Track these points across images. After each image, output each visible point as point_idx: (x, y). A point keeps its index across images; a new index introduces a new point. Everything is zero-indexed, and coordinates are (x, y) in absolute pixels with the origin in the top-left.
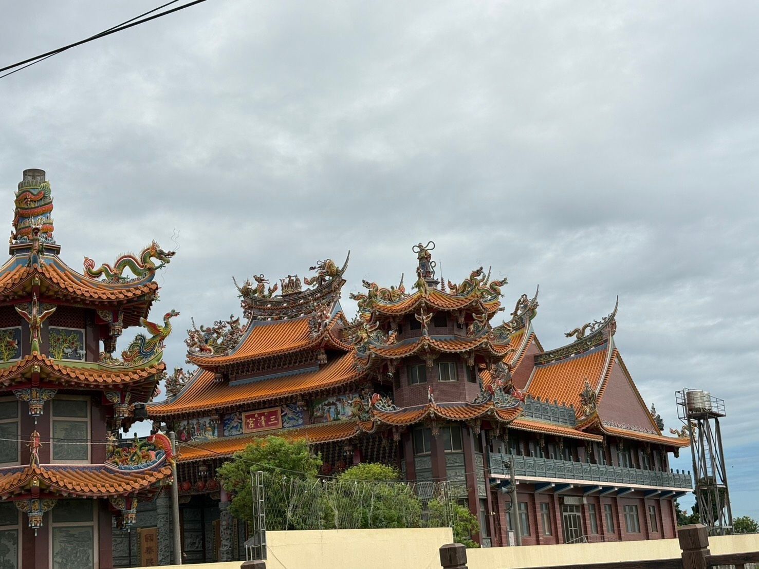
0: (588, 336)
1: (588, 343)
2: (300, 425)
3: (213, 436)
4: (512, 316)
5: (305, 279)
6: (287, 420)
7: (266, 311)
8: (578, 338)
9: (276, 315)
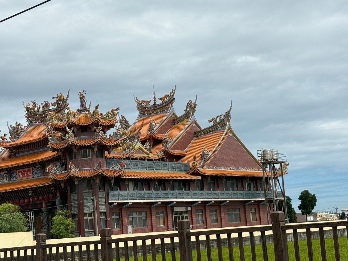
0: (218, 122)
1: (218, 126)
2: (40, 176)
3: (7, 180)
4: (185, 111)
5: (52, 103)
6: (35, 174)
7: (36, 118)
8: (214, 123)
9: (40, 121)
